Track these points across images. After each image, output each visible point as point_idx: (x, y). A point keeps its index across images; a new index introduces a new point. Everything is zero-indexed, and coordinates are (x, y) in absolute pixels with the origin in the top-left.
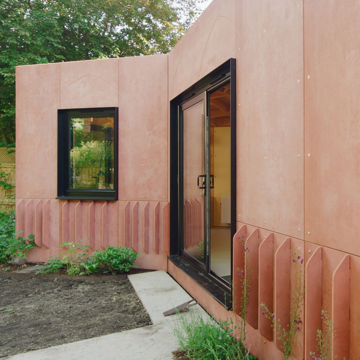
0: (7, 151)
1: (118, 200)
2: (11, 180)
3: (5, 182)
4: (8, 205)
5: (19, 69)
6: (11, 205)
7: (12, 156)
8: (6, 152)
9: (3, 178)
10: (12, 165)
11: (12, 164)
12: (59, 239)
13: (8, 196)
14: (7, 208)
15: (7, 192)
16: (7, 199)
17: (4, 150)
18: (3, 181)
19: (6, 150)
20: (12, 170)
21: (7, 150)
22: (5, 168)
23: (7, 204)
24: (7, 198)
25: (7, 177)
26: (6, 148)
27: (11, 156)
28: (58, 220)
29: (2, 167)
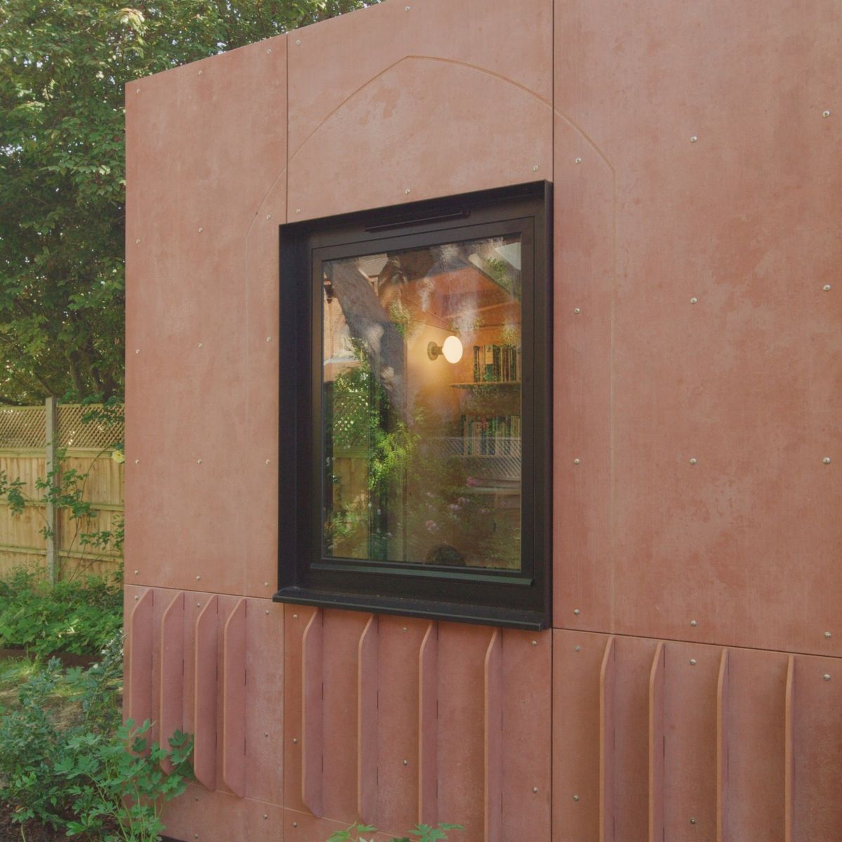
0: (80, 413)
1: (551, 626)
2: (90, 493)
3: (75, 498)
4: (82, 559)
5: (138, 91)
6: (88, 560)
7: (92, 426)
8: (78, 417)
9: (71, 487)
10: (92, 452)
11: (91, 449)
12: (281, 768)
13: (83, 536)
14: (81, 569)
15: (79, 526)
16: (81, 544)
17: (73, 410)
18: (72, 493)
19: (78, 411)
20: (92, 466)
21: (82, 411)
22: (76, 458)
23: (79, 556)
24: (80, 541)
25: (80, 483)
26: (79, 406)
27: (90, 426)
28: (278, 685)
29: (69, 457)
